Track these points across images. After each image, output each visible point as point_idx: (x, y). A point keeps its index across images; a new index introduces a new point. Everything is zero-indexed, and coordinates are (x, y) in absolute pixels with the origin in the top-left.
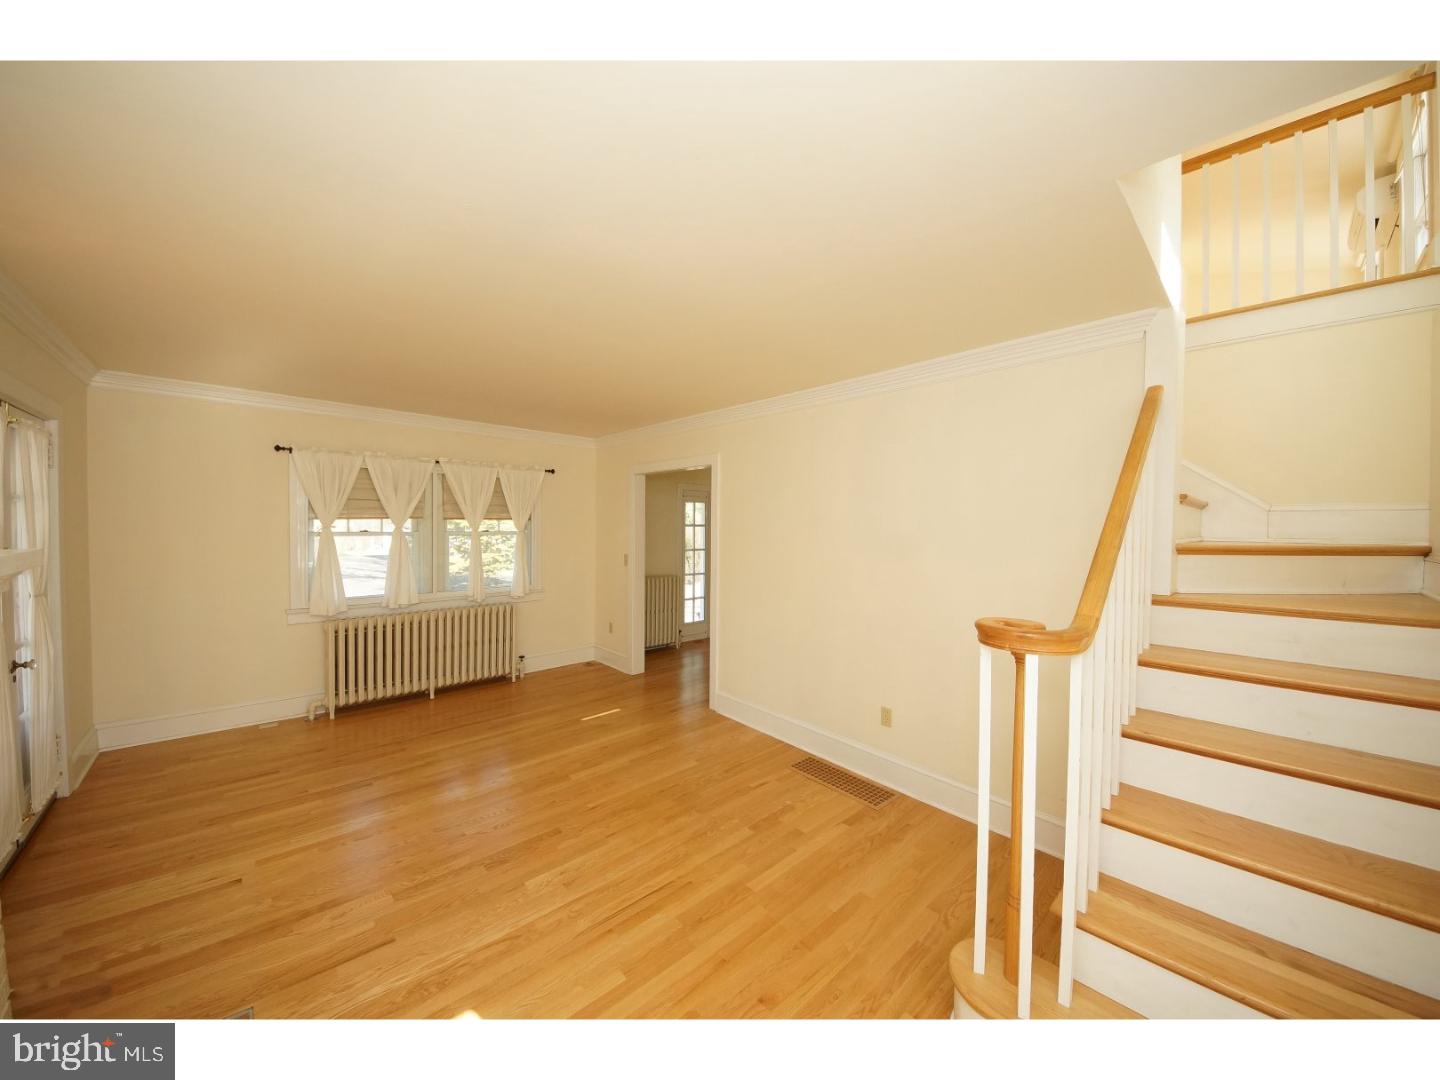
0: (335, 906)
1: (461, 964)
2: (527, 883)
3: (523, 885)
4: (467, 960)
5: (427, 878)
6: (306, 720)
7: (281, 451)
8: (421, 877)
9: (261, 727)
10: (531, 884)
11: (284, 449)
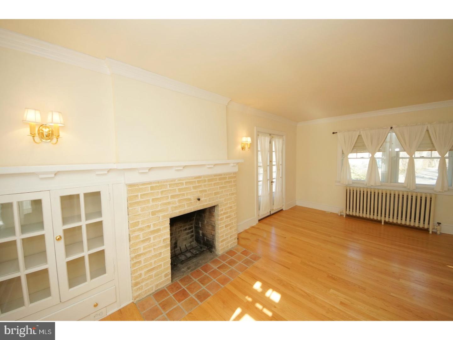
0: (291, 254)
1: (292, 286)
2: (331, 290)
3: (330, 289)
4: (294, 287)
5: (312, 265)
6: (337, 215)
7: (334, 134)
8: (311, 264)
9: (326, 212)
10: (332, 291)
11: (335, 133)
